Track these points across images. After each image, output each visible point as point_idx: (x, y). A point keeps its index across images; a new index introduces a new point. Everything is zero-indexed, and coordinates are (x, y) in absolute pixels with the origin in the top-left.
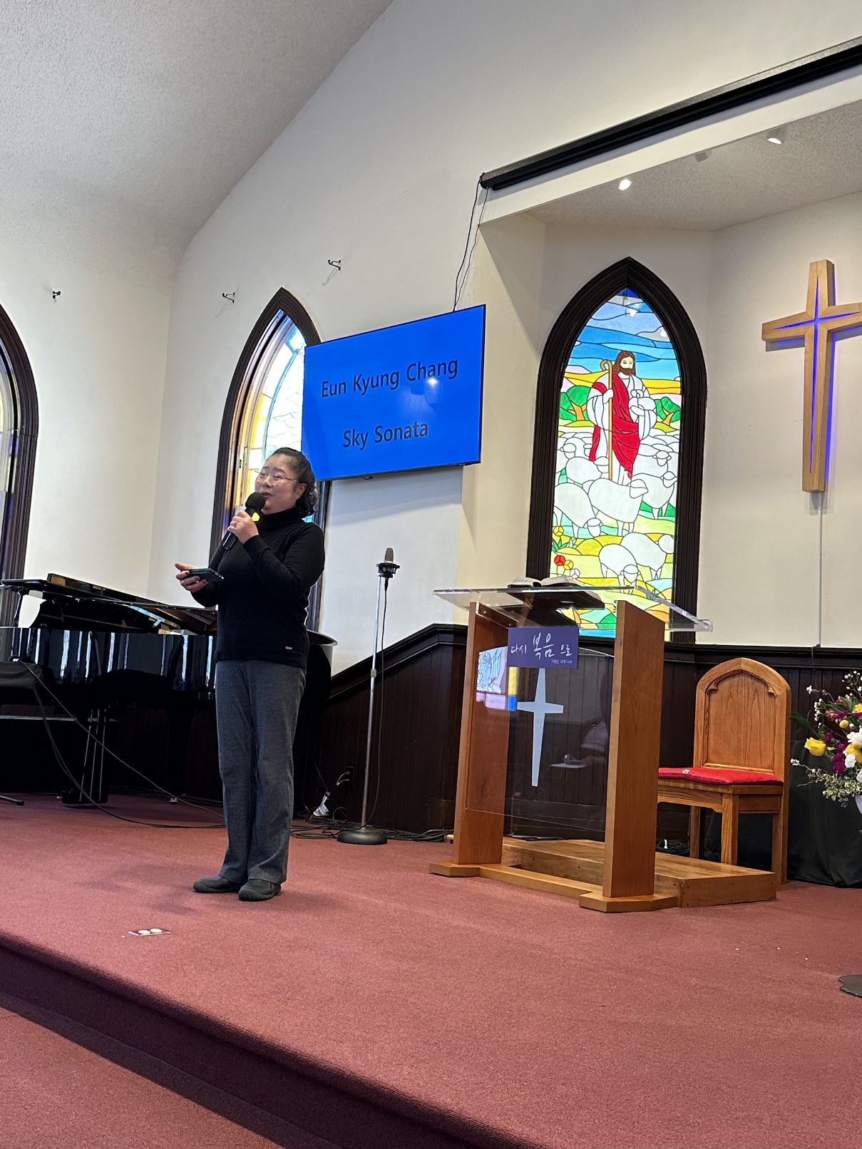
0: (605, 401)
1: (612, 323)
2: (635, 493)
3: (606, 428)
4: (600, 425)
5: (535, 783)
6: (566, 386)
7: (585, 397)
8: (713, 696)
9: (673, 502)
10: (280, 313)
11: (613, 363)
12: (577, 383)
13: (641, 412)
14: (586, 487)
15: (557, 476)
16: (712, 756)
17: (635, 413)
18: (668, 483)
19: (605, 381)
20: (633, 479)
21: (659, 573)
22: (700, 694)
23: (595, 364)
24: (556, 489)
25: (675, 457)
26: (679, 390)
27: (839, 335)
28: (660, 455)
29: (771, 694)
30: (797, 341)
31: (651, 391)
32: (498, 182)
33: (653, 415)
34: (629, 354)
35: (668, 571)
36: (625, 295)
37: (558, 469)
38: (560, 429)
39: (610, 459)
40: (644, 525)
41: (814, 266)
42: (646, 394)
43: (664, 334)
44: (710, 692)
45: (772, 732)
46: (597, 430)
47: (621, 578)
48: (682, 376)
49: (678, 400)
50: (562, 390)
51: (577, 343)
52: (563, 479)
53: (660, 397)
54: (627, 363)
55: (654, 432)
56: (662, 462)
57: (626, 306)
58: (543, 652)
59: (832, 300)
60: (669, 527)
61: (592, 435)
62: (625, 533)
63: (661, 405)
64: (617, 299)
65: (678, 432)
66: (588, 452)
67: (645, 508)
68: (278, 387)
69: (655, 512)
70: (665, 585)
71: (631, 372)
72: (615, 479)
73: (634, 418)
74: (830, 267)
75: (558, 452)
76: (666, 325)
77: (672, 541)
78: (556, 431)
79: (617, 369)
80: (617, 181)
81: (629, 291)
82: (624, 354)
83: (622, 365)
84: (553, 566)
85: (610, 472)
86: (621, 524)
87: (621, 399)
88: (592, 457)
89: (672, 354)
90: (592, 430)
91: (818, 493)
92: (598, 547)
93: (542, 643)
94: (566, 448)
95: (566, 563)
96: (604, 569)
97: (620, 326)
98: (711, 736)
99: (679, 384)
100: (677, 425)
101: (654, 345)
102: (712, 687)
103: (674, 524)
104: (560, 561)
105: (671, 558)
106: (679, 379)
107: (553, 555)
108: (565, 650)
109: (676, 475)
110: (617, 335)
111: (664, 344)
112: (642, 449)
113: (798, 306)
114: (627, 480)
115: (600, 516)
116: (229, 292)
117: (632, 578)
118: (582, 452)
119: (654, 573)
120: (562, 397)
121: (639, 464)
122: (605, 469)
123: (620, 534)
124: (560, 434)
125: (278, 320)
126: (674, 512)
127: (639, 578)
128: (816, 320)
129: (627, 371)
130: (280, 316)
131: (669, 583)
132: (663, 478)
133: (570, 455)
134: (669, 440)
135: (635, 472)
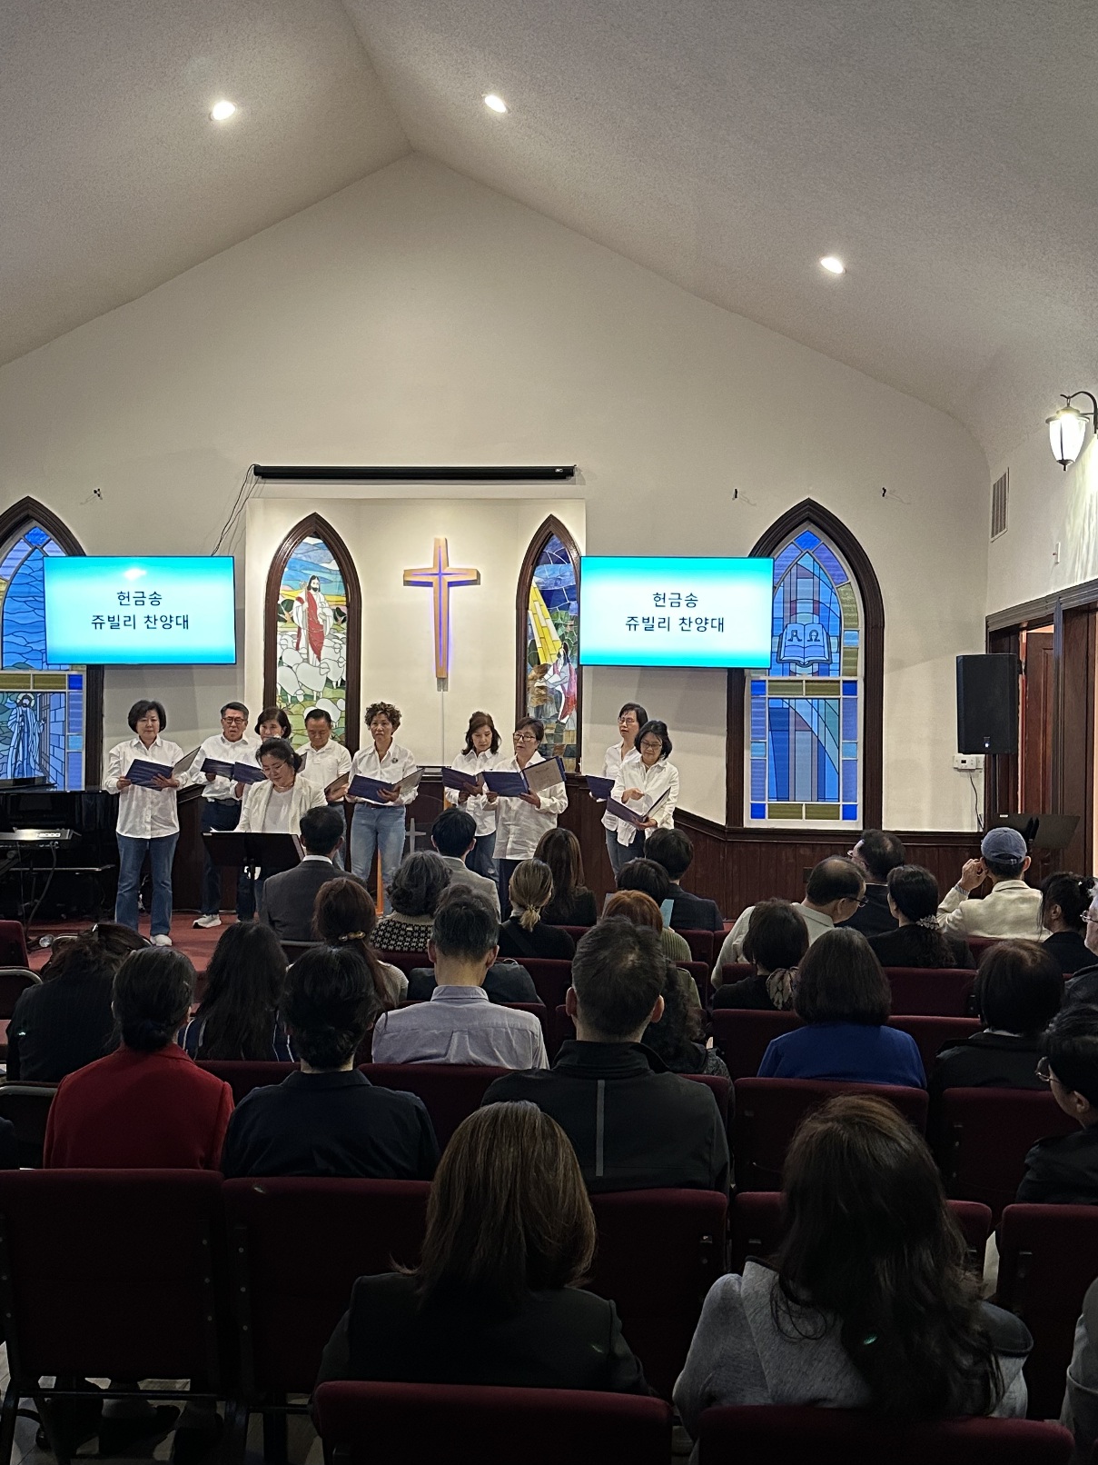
0: (304, 609)
1: (306, 556)
3: (305, 628)
4: (301, 626)
6: (281, 599)
7: (291, 607)
11: (307, 584)
13: (324, 617)
14: (294, 668)
15: (278, 660)
17: (320, 617)
18: (341, 665)
19: (303, 595)
20: (321, 662)
24: (278, 671)
25: (345, 647)
26: (345, 603)
28: (336, 646)
30: (429, 584)
31: (330, 603)
32: (267, 473)
34: (316, 578)
35: (342, 722)
36: (312, 537)
37: (278, 656)
38: (278, 629)
39: (307, 649)
40: (329, 692)
41: (437, 540)
42: (327, 605)
43: (334, 566)
46: (299, 628)
48: (346, 593)
49: (344, 610)
50: (279, 602)
51: (286, 570)
52: (282, 663)
54: (315, 584)
55: (332, 631)
56: (337, 651)
57: (313, 545)
60: (342, 694)
61: (296, 633)
62: (317, 698)
64: (309, 540)
65: (345, 631)
66: (295, 645)
67: (328, 681)
69: (334, 684)
70: (341, 732)
71: (317, 590)
72: (311, 663)
73: (320, 621)
75: (278, 644)
76: (336, 557)
77: (344, 703)
78: (276, 632)
79: (309, 588)
81: (315, 535)
82: (313, 578)
83: (312, 585)
85: (308, 659)
86: (315, 693)
87: (313, 605)
89: (339, 578)
90: (297, 629)
94: (282, 642)
97: (310, 558)
99: (345, 599)
100: (345, 625)
101: (330, 571)
103: (345, 692)
105: (344, 714)
106: (344, 595)
109: (345, 659)
111: (335, 572)
114: (318, 663)
115: (303, 688)
118: (291, 643)
120: (279, 607)
122: (305, 656)
124: (279, 633)
126: (345, 685)
128: (439, 573)
129: (315, 589)
131: (343, 730)
132: (338, 662)
133: (284, 647)
134: (340, 636)
135: (322, 657)
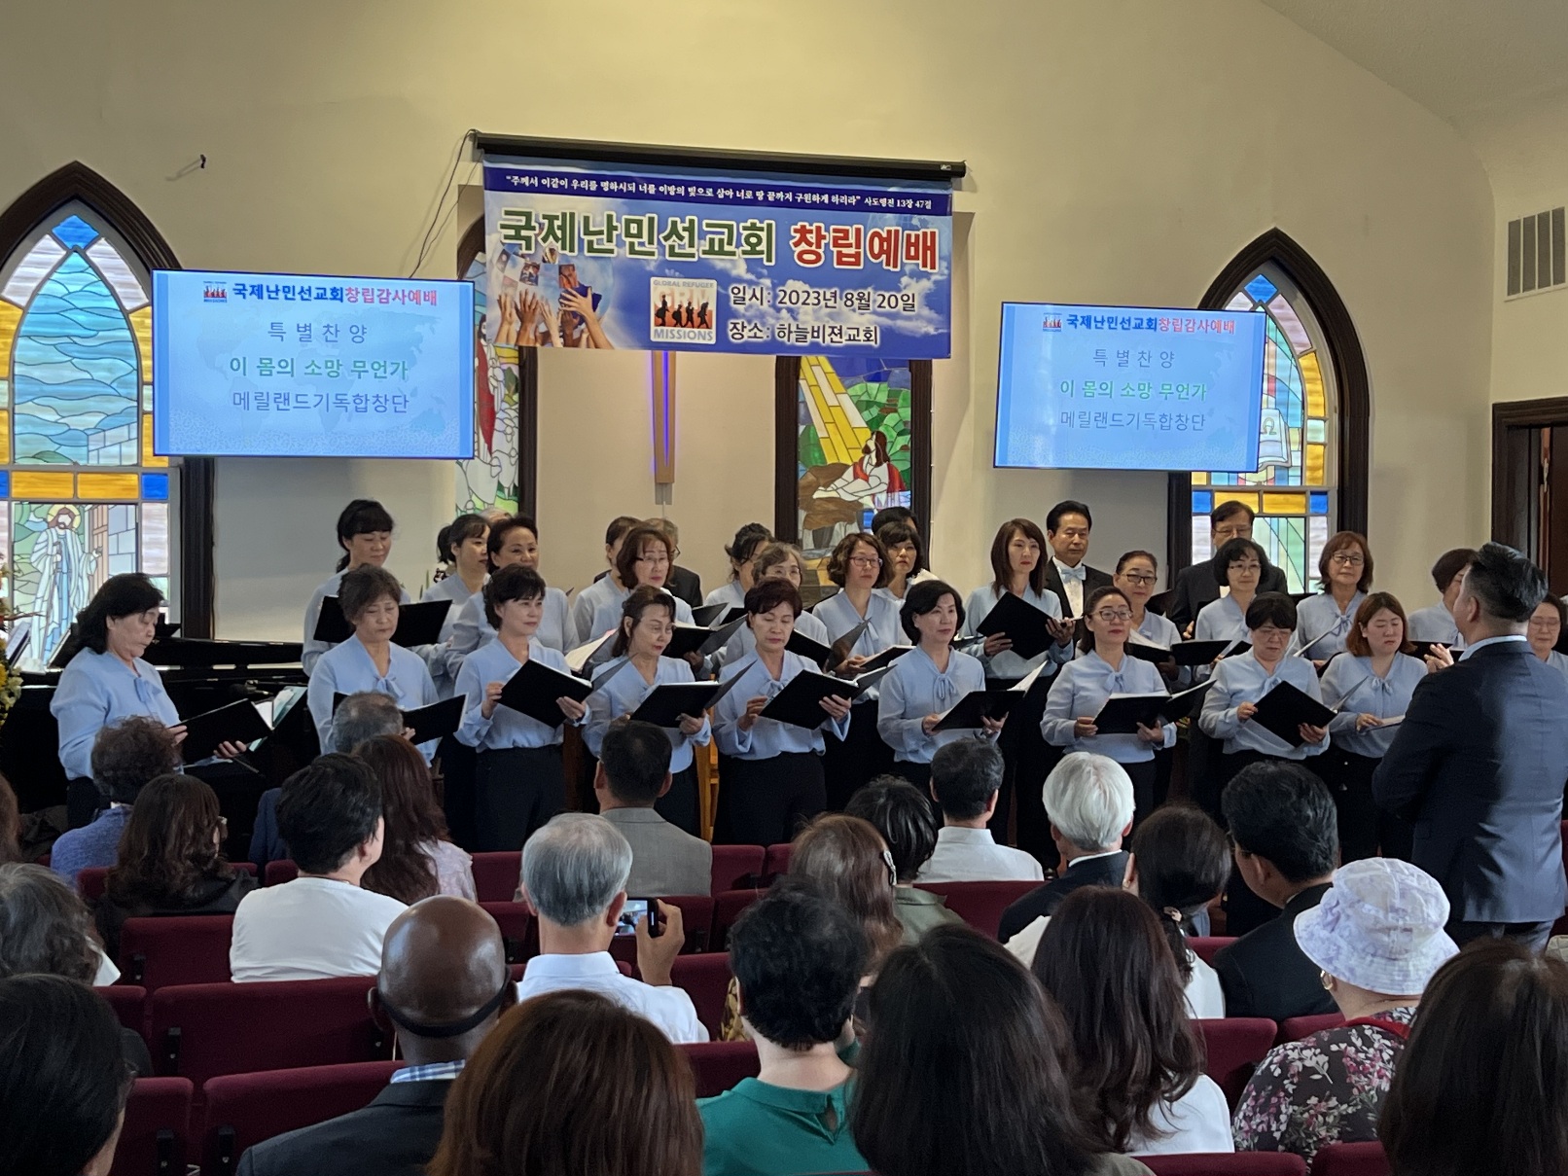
2: (495, 470)
9: (516, 482)
13: (495, 383)
17: (492, 383)
18: (512, 460)
20: (492, 456)
25: (516, 431)
26: (517, 361)
31: (500, 359)
33: (502, 387)
39: (478, 434)
42: (498, 364)
49: (516, 370)
53: (505, 367)
55: (503, 406)
56: (509, 438)
63: (507, 376)
65: (517, 406)
67: (500, 487)
69: (506, 491)
73: (491, 388)
85: (479, 449)
87: (483, 369)
91: (663, 486)
99: (516, 354)
100: (516, 397)
103: (517, 505)
109: (517, 452)
114: (489, 458)
121: (496, 440)
122: (476, 446)
126: (516, 492)
129: (485, 337)
132: (510, 456)
134: (512, 414)
135: (494, 449)
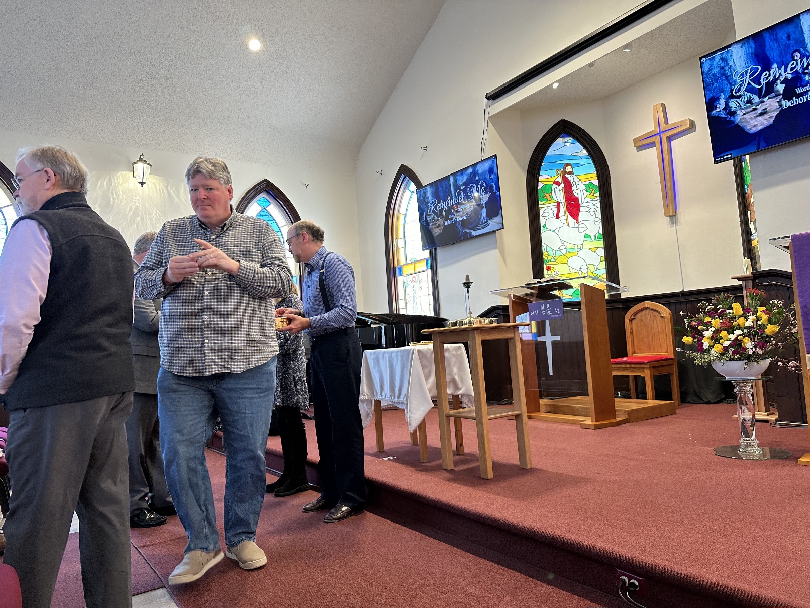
0: (561, 189)
1: (559, 151)
2: (581, 230)
3: (563, 201)
4: (559, 201)
5: (551, 374)
6: (540, 185)
7: (550, 189)
8: (633, 322)
9: (601, 232)
10: (403, 176)
11: (562, 170)
12: (546, 183)
13: (579, 191)
14: (556, 231)
15: (542, 228)
16: (636, 350)
17: (576, 192)
18: (597, 223)
19: (559, 179)
20: (579, 224)
21: (598, 267)
22: (627, 321)
23: (553, 172)
24: (542, 235)
25: (599, 210)
26: (596, 178)
27: (672, 138)
28: (591, 210)
29: (662, 317)
30: (652, 145)
31: (582, 180)
32: (494, 96)
33: (585, 192)
34: (569, 165)
35: (603, 265)
36: (563, 137)
37: (542, 225)
38: (540, 206)
39: (566, 216)
40: (588, 245)
41: (655, 107)
42: (580, 182)
43: (585, 152)
44: (631, 320)
45: (665, 335)
46: (558, 204)
47: (580, 272)
48: (597, 171)
49: (596, 183)
50: (539, 188)
51: (543, 164)
52: (545, 229)
53: (587, 182)
54: (569, 169)
55: (587, 200)
56: (593, 214)
57: (565, 142)
58: (546, 312)
59: (667, 122)
60: (601, 244)
61: (556, 206)
62: (579, 250)
63: (589, 186)
64: (560, 140)
65: (599, 198)
66: (555, 215)
67: (587, 237)
68: (407, 209)
69: (593, 238)
70: (602, 272)
71: (571, 173)
72: (570, 225)
73: (576, 195)
74: (664, 106)
75: (541, 217)
76: (586, 148)
77: (603, 250)
78: (538, 208)
79: (564, 172)
80: (552, 84)
81: (565, 135)
82: (567, 165)
83: (567, 170)
84: (545, 271)
85: (568, 223)
86: (576, 246)
87: (568, 187)
88: (558, 217)
89: (590, 161)
90: (556, 204)
91: (673, 217)
92: (566, 259)
93: (545, 308)
94: (544, 215)
95: (552, 269)
96: (571, 268)
97: (563, 152)
98: (635, 340)
99: (596, 175)
100: (598, 194)
101: (581, 158)
102: (632, 317)
103: (603, 242)
104: (549, 268)
105: (603, 259)
106: (595, 172)
107: (545, 266)
108: (557, 310)
109: (601, 218)
110: (562, 157)
111: (586, 157)
112: (582, 209)
113: (649, 127)
114: (576, 225)
115: (565, 244)
116: (379, 170)
117: (585, 271)
118: (552, 215)
119: (596, 267)
120: (539, 191)
121: (581, 216)
122: (565, 221)
123: (576, 251)
124: (540, 209)
125: (402, 179)
126: (602, 237)
127: (589, 270)
128: (660, 133)
129: (569, 173)
130: (403, 177)
131: (605, 271)
132: (594, 221)
133: (547, 218)
134: (594, 202)
135: (580, 220)
